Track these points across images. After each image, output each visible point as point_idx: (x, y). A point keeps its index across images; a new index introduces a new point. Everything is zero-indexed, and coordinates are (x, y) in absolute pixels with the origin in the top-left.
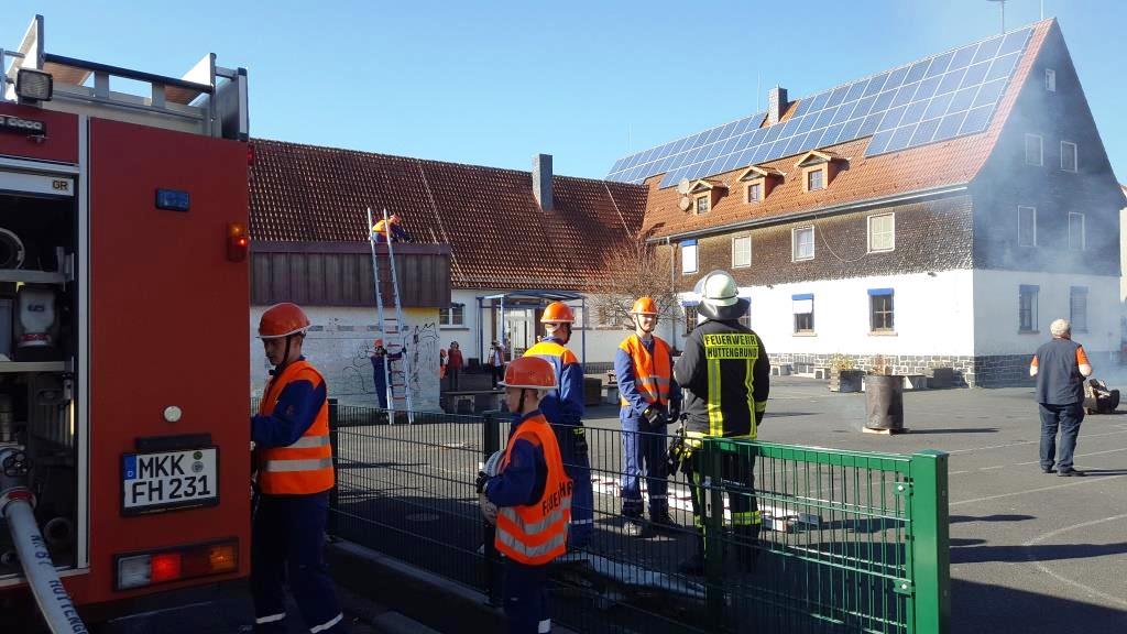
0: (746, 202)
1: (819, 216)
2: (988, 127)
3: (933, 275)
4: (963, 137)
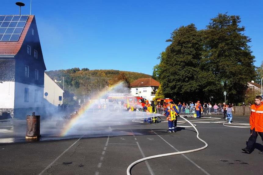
2: (19, 40)
3: (2, 83)
4: (11, 41)
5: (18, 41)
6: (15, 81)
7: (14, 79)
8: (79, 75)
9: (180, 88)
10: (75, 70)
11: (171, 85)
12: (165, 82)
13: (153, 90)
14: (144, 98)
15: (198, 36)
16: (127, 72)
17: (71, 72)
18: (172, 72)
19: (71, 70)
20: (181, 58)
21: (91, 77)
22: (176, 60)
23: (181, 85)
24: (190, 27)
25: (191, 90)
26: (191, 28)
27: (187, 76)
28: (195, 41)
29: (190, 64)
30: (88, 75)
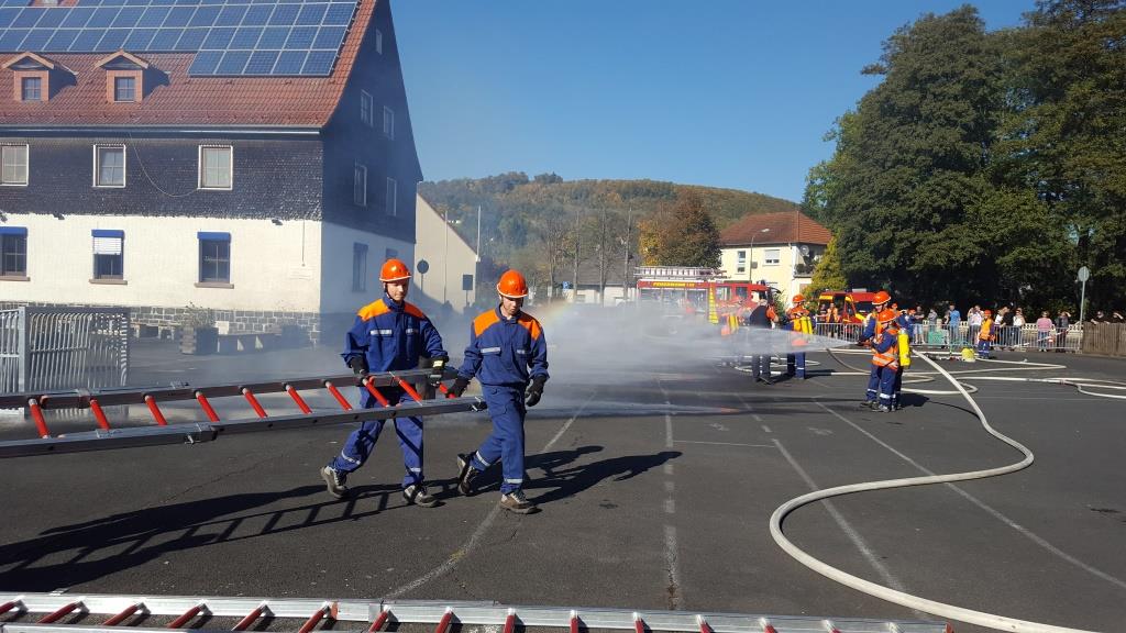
0: (18, 97)
1: (135, 135)
2: (332, 72)
3: (278, 223)
4: (306, 77)
5: (330, 76)
6: (324, 219)
7: (318, 210)
8: (526, 199)
9: (911, 250)
10: (511, 182)
11: (874, 239)
12: (852, 229)
13: (805, 258)
14: (771, 285)
15: (988, 53)
16: (702, 188)
17: (497, 187)
18: (881, 191)
19: (498, 179)
20: (920, 139)
21: (568, 207)
22: (898, 146)
23: (914, 240)
24: (960, 20)
25: (951, 261)
26: (964, 21)
27: (939, 207)
28: (975, 74)
29: (951, 161)
30: (558, 199)
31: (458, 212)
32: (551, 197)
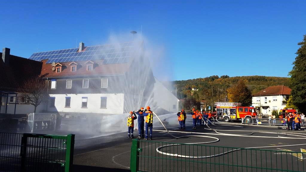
1: (91, 77)
3: (116, 94)
8: (218, 83)
10: (213, 78)
13: (285, 99)
16: (275, 77)
17: (209, 80)
19: (210, 78)
21: (231, 85)
22: (305, 66)
30: (228, 83)
31: (198, 87)
32: (226, 82)
